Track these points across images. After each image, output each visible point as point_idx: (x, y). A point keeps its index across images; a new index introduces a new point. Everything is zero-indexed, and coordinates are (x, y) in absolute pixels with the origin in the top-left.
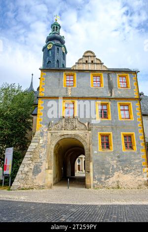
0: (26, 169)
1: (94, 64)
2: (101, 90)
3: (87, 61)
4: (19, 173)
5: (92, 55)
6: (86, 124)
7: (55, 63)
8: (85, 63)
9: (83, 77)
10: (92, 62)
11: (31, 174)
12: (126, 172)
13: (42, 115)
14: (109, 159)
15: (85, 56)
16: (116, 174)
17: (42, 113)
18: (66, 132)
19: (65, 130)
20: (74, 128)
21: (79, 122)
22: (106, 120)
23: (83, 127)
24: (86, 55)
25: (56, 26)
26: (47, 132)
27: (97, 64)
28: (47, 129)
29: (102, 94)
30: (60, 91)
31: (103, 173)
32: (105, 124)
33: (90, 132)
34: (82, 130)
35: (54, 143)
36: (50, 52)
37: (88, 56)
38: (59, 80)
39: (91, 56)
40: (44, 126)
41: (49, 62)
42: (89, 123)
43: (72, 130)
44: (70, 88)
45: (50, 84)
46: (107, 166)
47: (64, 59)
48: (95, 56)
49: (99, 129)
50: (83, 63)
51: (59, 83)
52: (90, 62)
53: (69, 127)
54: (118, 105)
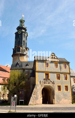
6: (53, 82)
12: (66, 99)
14: (60, 94)
16: (63, 99)
17: (38, 77)
18: (46, 85)
22: (59, 80)
24: (52, 54)
27: (56, 59)
28: (39, 83)
29: (58, 71)
30: (43, 69)
31: (58, 99)
32: (59, 82)
33: (54, 85)
34: (51, 84)
36: (20, 35)
41: (19, 41)
45: (40, 66)
46: (60, 97)
48: (55, 55)
49: (57, 84)
50: (51, 58)
51: (43, 66)
52: (53, 58)
53: (47, 82)
54: (63, 75)
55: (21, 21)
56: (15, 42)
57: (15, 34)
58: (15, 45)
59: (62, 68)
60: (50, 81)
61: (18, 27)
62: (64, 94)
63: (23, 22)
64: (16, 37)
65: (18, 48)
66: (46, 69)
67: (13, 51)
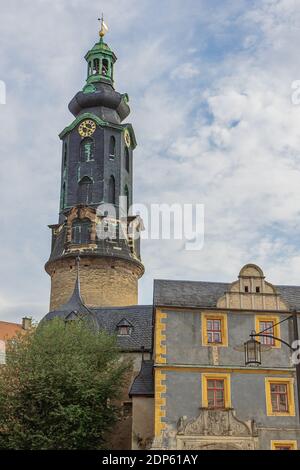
1: (262, 294)
2: (276, 353)
3: (246, 289)
5: (256, 274)
6: (249, 424)
7: (106, 187)
8: (243, 294)
9: (241, 323)
10: (258, 289)
13: (164, 404)
15: (244, 277)
17: (164, 400)
19: (208, 433)
20: (226, 432)
21: (235, 418)
22: (285, 415)
23: (243, 429)
24: (245, 274)
25: (101, 58)
26: (175, 439)
27: (267, 295)
28: (175, 433)
29: (277, 362)
30: (197, 353)
32: (283, 423)
33: (256, 439)
34: (242, 435)
36: (88, 147)
37: (250, 277)
38: (194, 331)
39: (254, 278)
40: (170, 427)
41: (86, 179)
42: (253, 422)
43: (222, 435)
44: (215, 348)
45: (177, 339)
47: (128, 167)
48: (262, 278)
49: (273, 435)
50: (240, 293)
51: (194, 336)
52: (254, 290)
53: (218, 427)
55: (96, 61)
56: (63, 187)
57: (63, 136)
58: (63, 202)
61: (77, 97)
63: (105, 63)
64: (65, 159)
65: (78, 220)
66: (210, 352)
67: (54, 237)
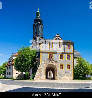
0: (38, 75)
4: (36, 76)
7: (39, 33)
11: (39, 76)
12: (67, 76)
14: (62, 72)
16: (64, 76)
18: (50, 64)
31: (60, 76)
34: (55, 63)
35: (46, 67)
40: (43, 62)
41: (36, 32)
46: (62, 74)
52: (58, 39)
53: (51, 62)
54: (66, 55)
59: (66, 48)
60: (54, 60)
62: (66, 72)
63: (39, 14)
65: (35, 38)
